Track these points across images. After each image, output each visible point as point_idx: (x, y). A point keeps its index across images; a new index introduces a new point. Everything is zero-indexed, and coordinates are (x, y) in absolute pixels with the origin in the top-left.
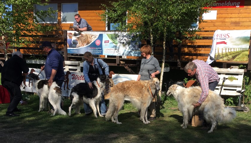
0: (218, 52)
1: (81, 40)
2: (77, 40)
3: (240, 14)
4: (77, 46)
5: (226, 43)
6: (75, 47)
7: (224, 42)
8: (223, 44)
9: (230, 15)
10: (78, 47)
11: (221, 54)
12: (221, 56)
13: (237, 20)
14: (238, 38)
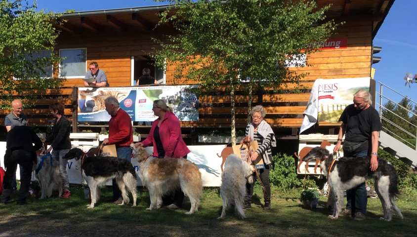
0: (322, 110)
1: (101, 100)
2: (94, 101)
3: (341, 58)
4: (93, 110)
5: (332, 98)
6: (90, 112)
7: (330, 96)
8: (329, 99)
9: (326, 60)
10: (94, 112)
11: (326, 113)
12: (328, 116)
13: (338, 66)
14: (351, 89)
